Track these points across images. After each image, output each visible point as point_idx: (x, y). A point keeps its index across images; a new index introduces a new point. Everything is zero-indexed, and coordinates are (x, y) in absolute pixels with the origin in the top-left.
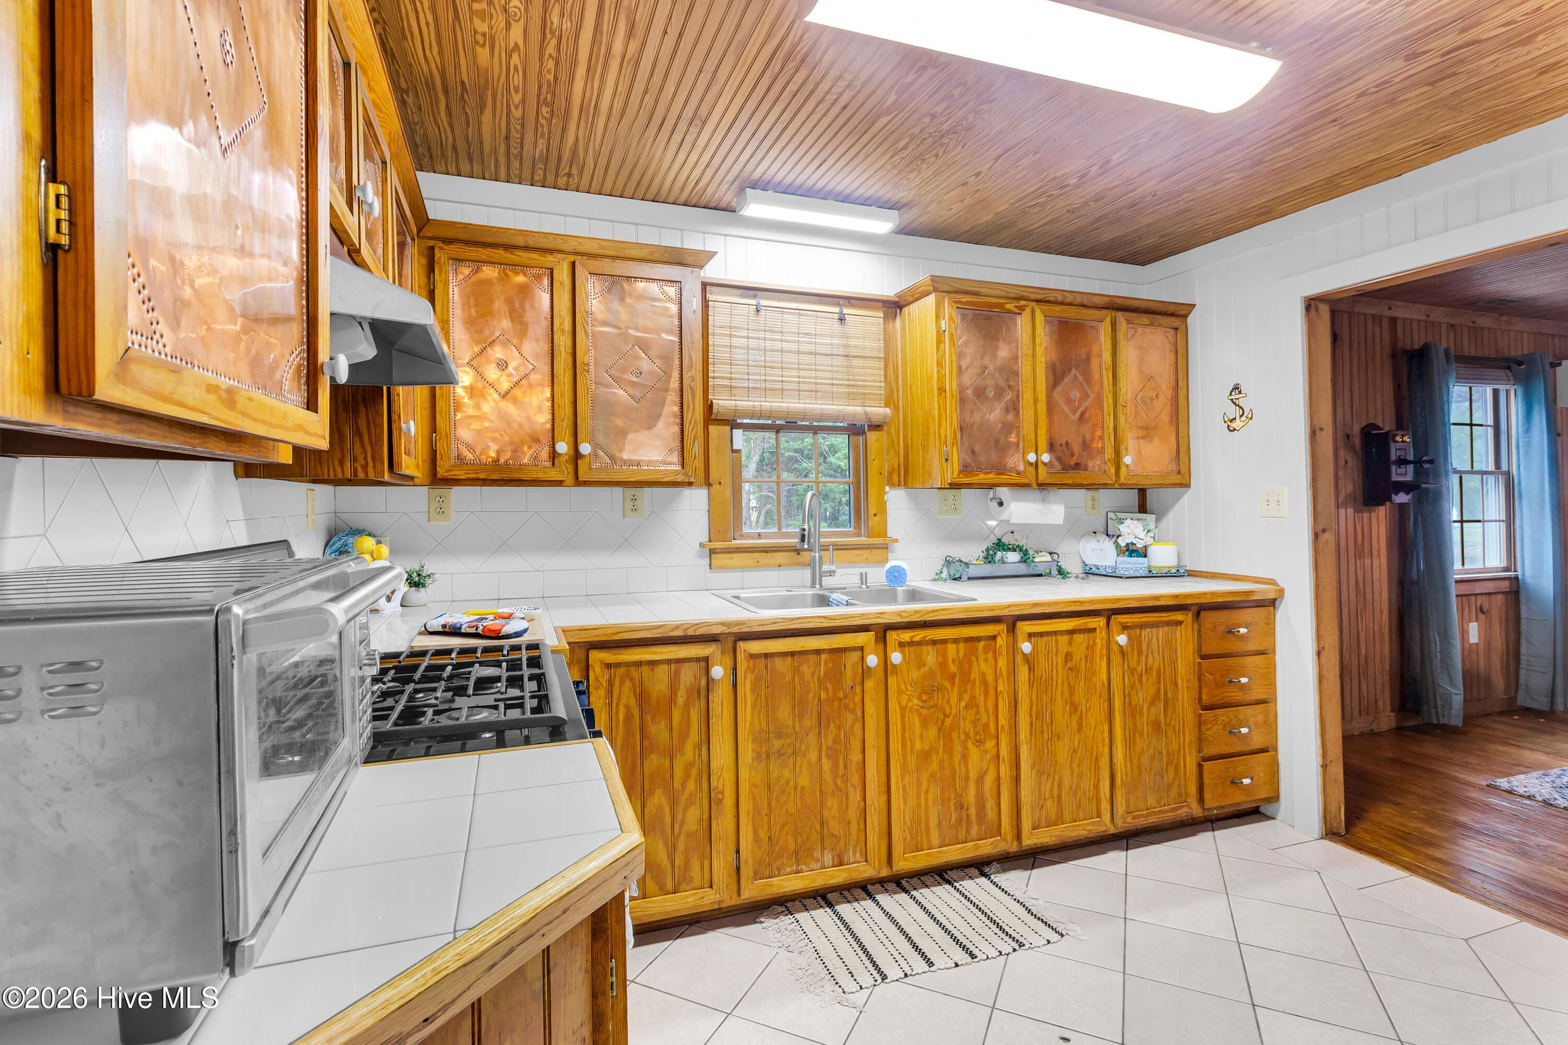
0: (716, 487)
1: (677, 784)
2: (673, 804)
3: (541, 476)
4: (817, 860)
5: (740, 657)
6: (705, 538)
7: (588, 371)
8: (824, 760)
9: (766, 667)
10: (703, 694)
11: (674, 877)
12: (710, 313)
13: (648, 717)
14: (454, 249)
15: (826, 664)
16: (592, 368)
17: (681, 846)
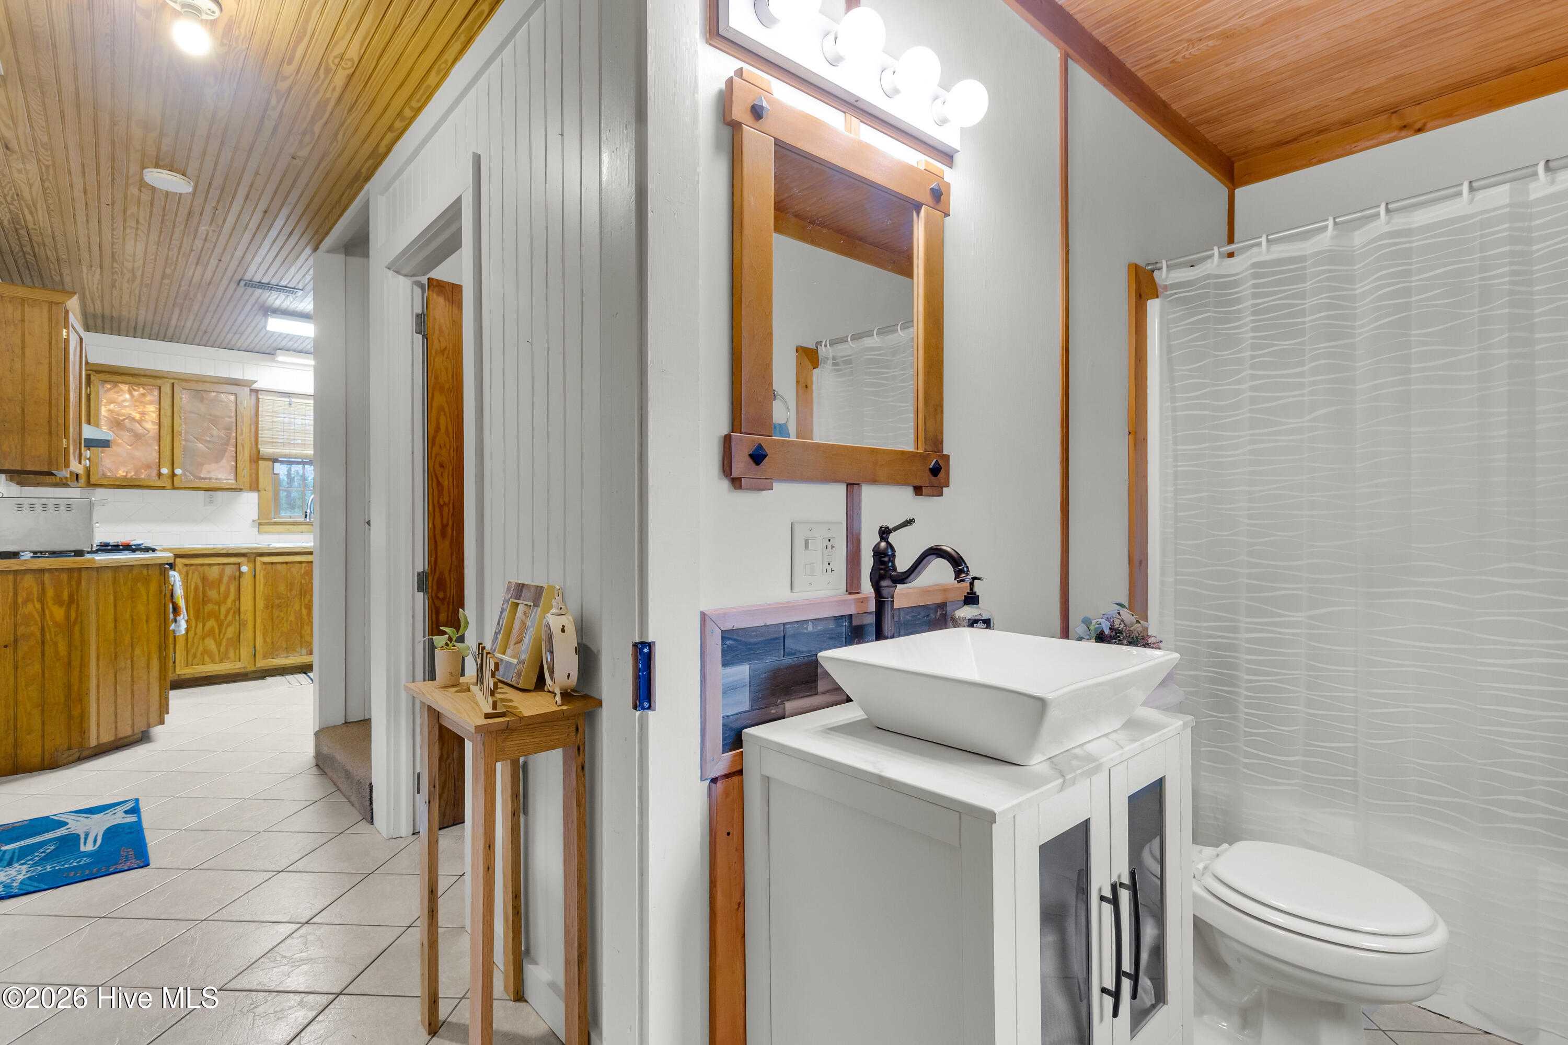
0: (263, 492)
1: (222, 617)
2: (220, 626)
3: (152, 484)
4: (298, 652)
5: (258, 563)
6: (256, 518)
7: (181, 435)
8: (303, 609)
9: (272, 568)
10: (237, 579)
11: (219, 656)
12: (260, 405)
13: (207, 588)
14: (102, 376)
15: (305, 568)
16: (183, 433)
17: (224, 643)
